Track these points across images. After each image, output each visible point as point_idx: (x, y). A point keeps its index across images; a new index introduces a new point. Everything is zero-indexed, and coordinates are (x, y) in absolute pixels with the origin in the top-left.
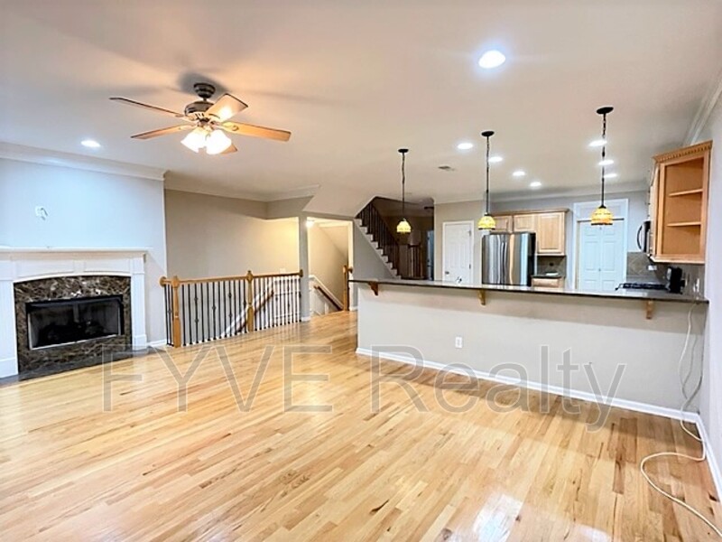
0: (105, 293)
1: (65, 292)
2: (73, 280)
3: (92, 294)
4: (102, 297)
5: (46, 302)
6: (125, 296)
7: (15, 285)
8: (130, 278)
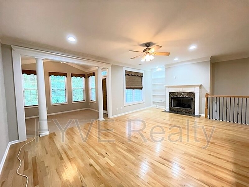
0: (188, 97)
1: (178, 95)
2: (180, 93)
3: (185, 97)
4: (187, 98)
5: (175, 97)
6: (194, 98)
7: (170, 93)
8: (195, 93)
